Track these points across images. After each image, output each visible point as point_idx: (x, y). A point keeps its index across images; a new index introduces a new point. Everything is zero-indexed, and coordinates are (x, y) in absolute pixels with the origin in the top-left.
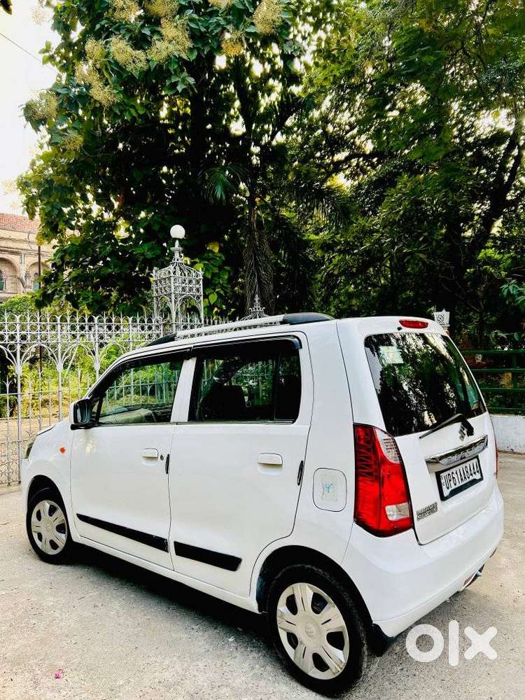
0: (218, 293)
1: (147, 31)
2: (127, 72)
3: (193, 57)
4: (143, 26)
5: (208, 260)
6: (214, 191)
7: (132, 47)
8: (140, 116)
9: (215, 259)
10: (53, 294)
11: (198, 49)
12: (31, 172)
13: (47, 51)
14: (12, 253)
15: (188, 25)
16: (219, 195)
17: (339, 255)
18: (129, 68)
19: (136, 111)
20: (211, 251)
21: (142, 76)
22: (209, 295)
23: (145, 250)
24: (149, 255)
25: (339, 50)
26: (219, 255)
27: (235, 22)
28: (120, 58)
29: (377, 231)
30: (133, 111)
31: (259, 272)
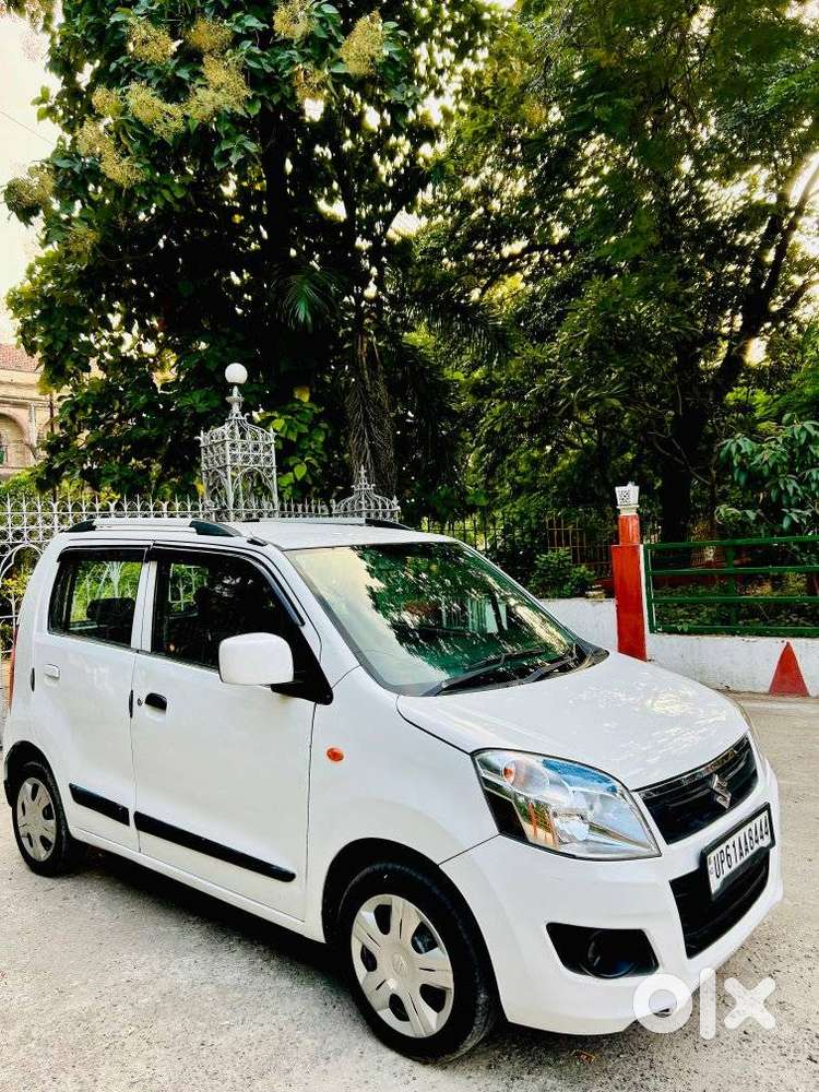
0: (307, 463)
1: (184, 74)
2: (155, 137)
3: (255, 111)
4: (178, 66)
5: (292, 414)
6: (294, 311)
7: (160, 98)
8: (178, 201)
9: (305, 413)
10: (62, 468)
11: (262, 99)
12: (28, 283)
13: (43, 100)
14: (16, 405)
15: (245, 63)
16: (301, 317)
17: (501, 403)
18: (158, 130)
19: (172, 193)
20: (299, 401)
21: (179, 141)
22: (293, 467)
23: (196, 400)
24: (202, 408)
25: (494, 89)
26: (309, 406)
27: (317, 58)
28: (144, 115)
29: (554, 366)
30: (166, 193)
31: (370, 430)
